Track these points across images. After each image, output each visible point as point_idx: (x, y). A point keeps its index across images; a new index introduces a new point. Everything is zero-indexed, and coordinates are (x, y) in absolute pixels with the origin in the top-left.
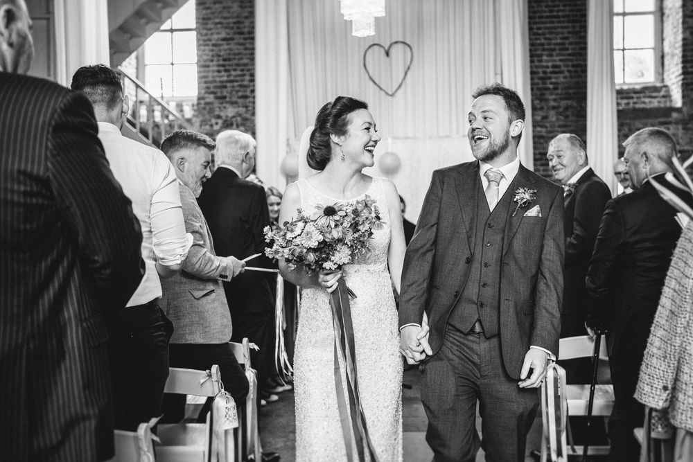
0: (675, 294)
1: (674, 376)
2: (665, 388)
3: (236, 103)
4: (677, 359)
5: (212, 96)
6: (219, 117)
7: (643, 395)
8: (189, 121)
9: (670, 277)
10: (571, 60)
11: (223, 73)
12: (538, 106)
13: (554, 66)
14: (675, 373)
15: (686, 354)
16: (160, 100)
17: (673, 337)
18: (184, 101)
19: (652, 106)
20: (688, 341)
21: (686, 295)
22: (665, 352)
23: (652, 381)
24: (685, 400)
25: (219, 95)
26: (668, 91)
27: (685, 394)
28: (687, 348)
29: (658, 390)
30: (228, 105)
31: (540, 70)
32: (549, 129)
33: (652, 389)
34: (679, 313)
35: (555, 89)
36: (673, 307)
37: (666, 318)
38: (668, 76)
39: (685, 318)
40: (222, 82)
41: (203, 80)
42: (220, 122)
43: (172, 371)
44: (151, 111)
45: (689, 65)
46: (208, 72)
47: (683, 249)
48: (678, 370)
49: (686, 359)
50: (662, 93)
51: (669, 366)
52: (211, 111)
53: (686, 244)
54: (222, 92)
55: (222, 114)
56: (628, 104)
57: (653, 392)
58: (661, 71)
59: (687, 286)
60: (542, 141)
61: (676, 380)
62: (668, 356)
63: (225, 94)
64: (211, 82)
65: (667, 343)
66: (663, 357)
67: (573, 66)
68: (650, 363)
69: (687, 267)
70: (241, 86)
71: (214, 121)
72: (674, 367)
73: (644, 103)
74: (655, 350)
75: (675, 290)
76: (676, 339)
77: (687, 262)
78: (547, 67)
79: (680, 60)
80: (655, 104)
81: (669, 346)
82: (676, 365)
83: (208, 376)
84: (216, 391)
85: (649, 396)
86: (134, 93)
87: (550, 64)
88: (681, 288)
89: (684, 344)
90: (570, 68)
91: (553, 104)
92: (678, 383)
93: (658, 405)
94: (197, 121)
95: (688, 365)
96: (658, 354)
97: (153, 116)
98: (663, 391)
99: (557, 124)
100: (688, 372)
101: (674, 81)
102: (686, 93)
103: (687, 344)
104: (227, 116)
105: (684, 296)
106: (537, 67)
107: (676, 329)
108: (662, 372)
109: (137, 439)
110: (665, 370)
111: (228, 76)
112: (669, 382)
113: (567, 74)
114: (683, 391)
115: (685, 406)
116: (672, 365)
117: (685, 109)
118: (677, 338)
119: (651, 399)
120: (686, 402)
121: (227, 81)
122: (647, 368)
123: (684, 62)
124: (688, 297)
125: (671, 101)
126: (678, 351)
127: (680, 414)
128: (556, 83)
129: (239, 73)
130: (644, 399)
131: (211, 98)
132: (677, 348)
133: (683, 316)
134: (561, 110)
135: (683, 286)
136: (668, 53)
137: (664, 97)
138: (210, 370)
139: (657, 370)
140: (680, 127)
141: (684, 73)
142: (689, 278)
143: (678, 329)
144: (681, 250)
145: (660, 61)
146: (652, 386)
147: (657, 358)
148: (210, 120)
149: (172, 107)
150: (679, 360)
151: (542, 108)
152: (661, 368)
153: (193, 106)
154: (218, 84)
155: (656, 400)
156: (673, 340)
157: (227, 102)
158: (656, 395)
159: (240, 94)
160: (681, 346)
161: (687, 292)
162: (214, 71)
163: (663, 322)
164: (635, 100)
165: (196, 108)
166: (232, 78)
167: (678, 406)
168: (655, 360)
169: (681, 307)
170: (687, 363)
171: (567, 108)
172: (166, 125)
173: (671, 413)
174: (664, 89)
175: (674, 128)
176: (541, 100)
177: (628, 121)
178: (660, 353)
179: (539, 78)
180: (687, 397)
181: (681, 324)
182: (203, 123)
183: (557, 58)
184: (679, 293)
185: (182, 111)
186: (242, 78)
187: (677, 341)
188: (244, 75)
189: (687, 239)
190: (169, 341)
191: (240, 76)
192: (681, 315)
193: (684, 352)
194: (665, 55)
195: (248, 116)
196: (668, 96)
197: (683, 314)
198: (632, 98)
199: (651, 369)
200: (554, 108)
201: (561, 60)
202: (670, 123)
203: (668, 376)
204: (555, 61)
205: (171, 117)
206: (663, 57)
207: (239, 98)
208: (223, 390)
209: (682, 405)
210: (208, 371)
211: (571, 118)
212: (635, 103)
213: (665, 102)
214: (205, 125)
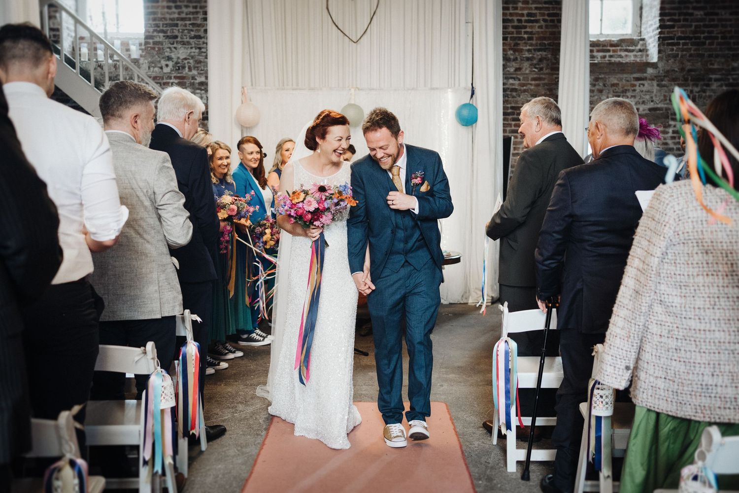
0: (639, 273)
1: (637, 355)
2: (627, 368)
3: (189, 43)
4: (640, 338)
5: (161, 35)
6: (169, 58)
7: (606, 376)
8: (136, 62)
9: (633, 256)
10: (548, 9)
11: (174, 10)
12: (512, 57)
13: (529, 15)
14: (638, 351)
15: (648, 333)
16: (102, 37)
17: (638, 316)
18: (131, 39)
19: (628, 60)
20: (650, 320)
21: (651, 274)
22: (629, 332)
23: (615, 362)
24: (646, 378)
25: (169, 34)
26: (645, 45)
27: (646, 372)
28: (649, 327)
29: (621, 370)
30: (180, 46)
31: (515, 18)
32: (522, 82)
33: (615, 370)
34: (644, 292)
35: (530, 39)
36: (637, 286)
37: (629, 297)
38: (646, 29)
39: (649, 296)
40: (171, 19)
41: (152, 16)
42: (170, 64)
43: (102, 348)
44: (93, 49)
45: (666, 18)
46: (158, 7)
47: (646, 227)
48: (640, 349)
49: (648, 338)
50: (639, 47)
51: (633, 346)
52: (160, 51)
53: (649, 223)
54: (172, 31)
55: (173, 55)
56: (604, 57)
57: (616, 372)
58: (639, 24)
59: (652, 265)
60: (514, 94)
61: (638, 359)
62: (632, 335)
63: (176, 33)
64: (161, 19)
65: (631, 322)
66: (627, 337)
67: (549, 15)
68: (613, 344)
69: (652, 245)
70: (193, 24)
71: (163, 63)
72: (637, 346)
73: (621, 56)
74: (618, 331)
75: (638, 270)
76: (640, 319)
77: (651, 240)
78: (522, 15)
79: (658, 12)
80: (631, 58)
81: (633, 325)
82: (639, 344)
83: (143, 353)
84: (152, 369)
85: (612, 377)
86: (72, 28)
87: (525, 12)
88: (646, 267)
89: (647, 323)
90: (546, 17)
91: (527, 55)
92: (640, 362)
93: (621, 385)
94: (144, 63)
95: (651, 344)
96: (622, 334)
97: (96, 55)
98: (625, 371)
99: (531, 77)
100: (650, 351)
101: (651, 34)
102: (662, 48)
103: (649, 323)
104: (178, 58)
105: (649, 275)
106: (511, 14)
107: (640, 308)
108: (625, 352)
109: (57, 428)
110: (628, 350)
111: (179, 13)
112: (631, 362)
113: (542, 23)
114: (645, 370)
115: (646, 384)
116: (635, 345)
117: (660, 65)
118: (642, 317)
119: (614, 379)
120: (647, 381)
121: (178, 19)
122: (610, 348)
123: (661, 15)
124: (653, 276)
125: (647, 55)
126: (641, 330)
127: (641, 393)
128: (531, 33)
129: (191, 10)
130: (607, 381)
131: (160, 37)
132: (641, 327)
133: (648, 295)
134: (535, 62)
135: (648, 265)
136: (647, 5)
137: (640, 51)
138: (145, 347)
139: (620, 350)
140: (655, 83)
141: (661, 27)
142: (654, 256)
143: (643, 308)
144: (644, 228)
145: (639, 12)
146: (615, 367)
147: (620, 338)
148: (160, 62)
149: (117, 46)
150: (642, 339)
151: (515, 59)
152: (624, 349)
153: (140, 45)
154: (168, 22)
155: (619, 380)
156: (637, 319)
157: (177, 42)
158: (619, 375)
159: (193, 33)
160: (644, 325)
161: (653, 271)
162: (163, 7)
163: (626, 301)
164: (611, 53)
165: (143, 47)
166: (183, 16)
167: (640, 385)
168: (618, 341)
169: (646, 286)
170: (649, 342)
171: (541, 60)
172: (109, 66)
173: (632, 393)
174: (641, 42)
175: (648, 84)
176: (515, 51)
177: (603, 76)
178: (623, 333)
179: (513, 27)
180: (648, 375)
181: (646, 303)
182: (152, 64)
183: (534, 6)
184: (643, 271)
185: (128, 50)
186: (195, 16)
187: (642, 320)
188: (197, 13)
189: (649, 217)
190: (99, 319)
191: (193, 13)
192: (645, 294)
193: (646, 331)
194: (644, 6)
195: (201, 58)
196: (644, 50)
197: (647, 293)
198: (609, 51)
199: (614, 350)
200: (528, 59)
201: (536, 8)
202: (645, 79)
203: (631, 355)
204: (531, 9)
205: (116, 58)
206: (641, 8)
207: (191, 38)
208: (159, 367)
209: (643, 383)
210: (142, 348)
211: (545, 71)
212: (611, 56)
213: (642, 56)
214: (154, 67)
